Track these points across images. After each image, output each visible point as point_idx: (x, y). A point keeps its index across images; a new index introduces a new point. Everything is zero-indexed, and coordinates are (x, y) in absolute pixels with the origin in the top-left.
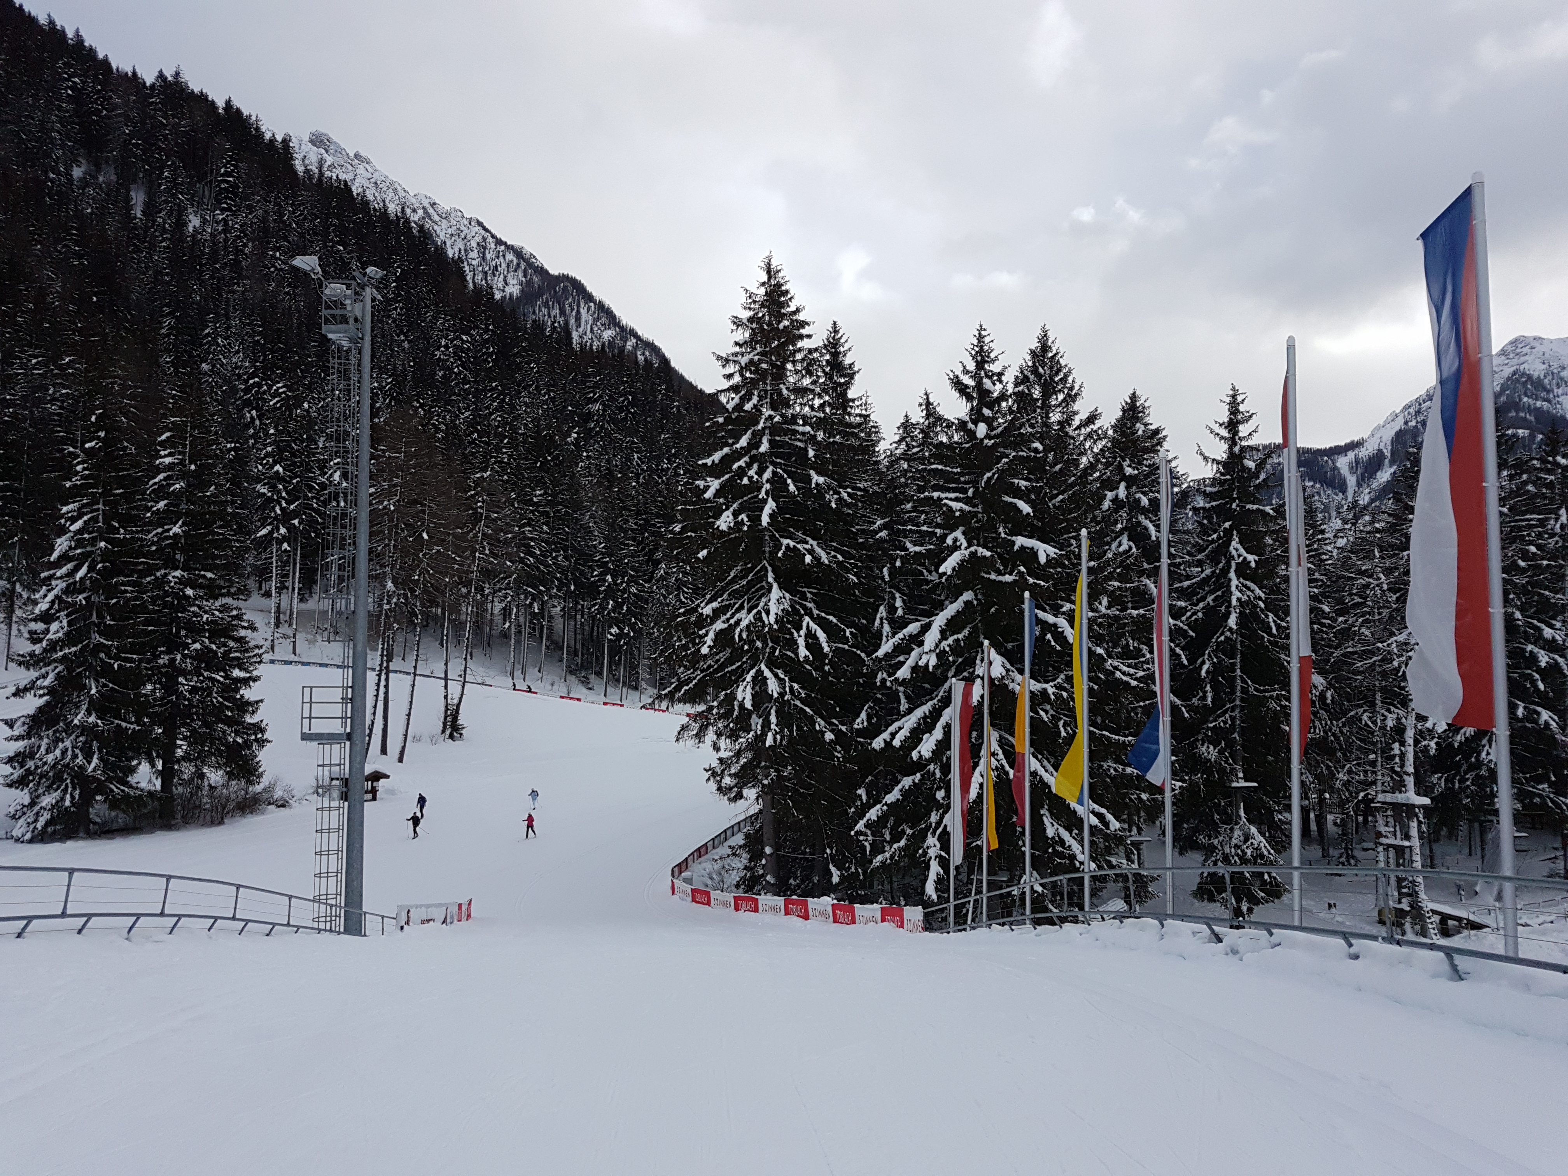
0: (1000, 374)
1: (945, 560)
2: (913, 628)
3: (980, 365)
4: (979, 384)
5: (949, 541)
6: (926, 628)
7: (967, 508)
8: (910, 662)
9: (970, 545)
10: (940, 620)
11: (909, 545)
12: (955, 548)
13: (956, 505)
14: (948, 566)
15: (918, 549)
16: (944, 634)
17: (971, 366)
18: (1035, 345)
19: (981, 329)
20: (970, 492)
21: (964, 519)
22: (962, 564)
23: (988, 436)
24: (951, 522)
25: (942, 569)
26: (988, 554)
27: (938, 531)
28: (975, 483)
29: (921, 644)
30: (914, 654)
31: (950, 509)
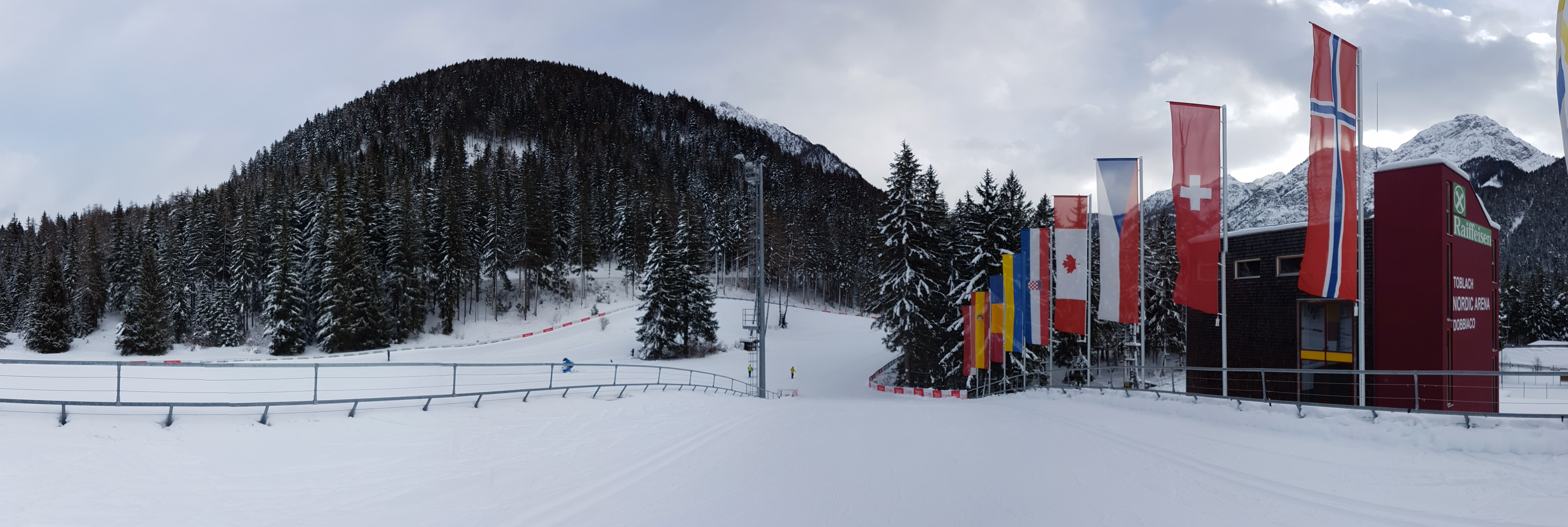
0: (995, 187)
1: (974, 258)
2: (963, 284)
3: (988, 184)
4: (987, 191)
5: (976, 251)
6: (967, 284)
7: (982, 238)
8: (961, 298)
9: (984, 252)
10: (972, 281)
11: (961, 252)
12: (978, 253)
13: (978, 237)
14: (975, 260)
15: (964, 253)
16: (974, 287)
17: (984, 184)
18: (1009, 177)
19: (988, 170)
20: (984, 232)
21: (982, 241)
22: (981, 260)
23: (990, 211)
24: (976, 243)
25: (973, 262)
26: (990, 255)
27: (972, 247)
28: (986, 228)
29: (965, 290)
30: (963, 294)
31: (976, 238)
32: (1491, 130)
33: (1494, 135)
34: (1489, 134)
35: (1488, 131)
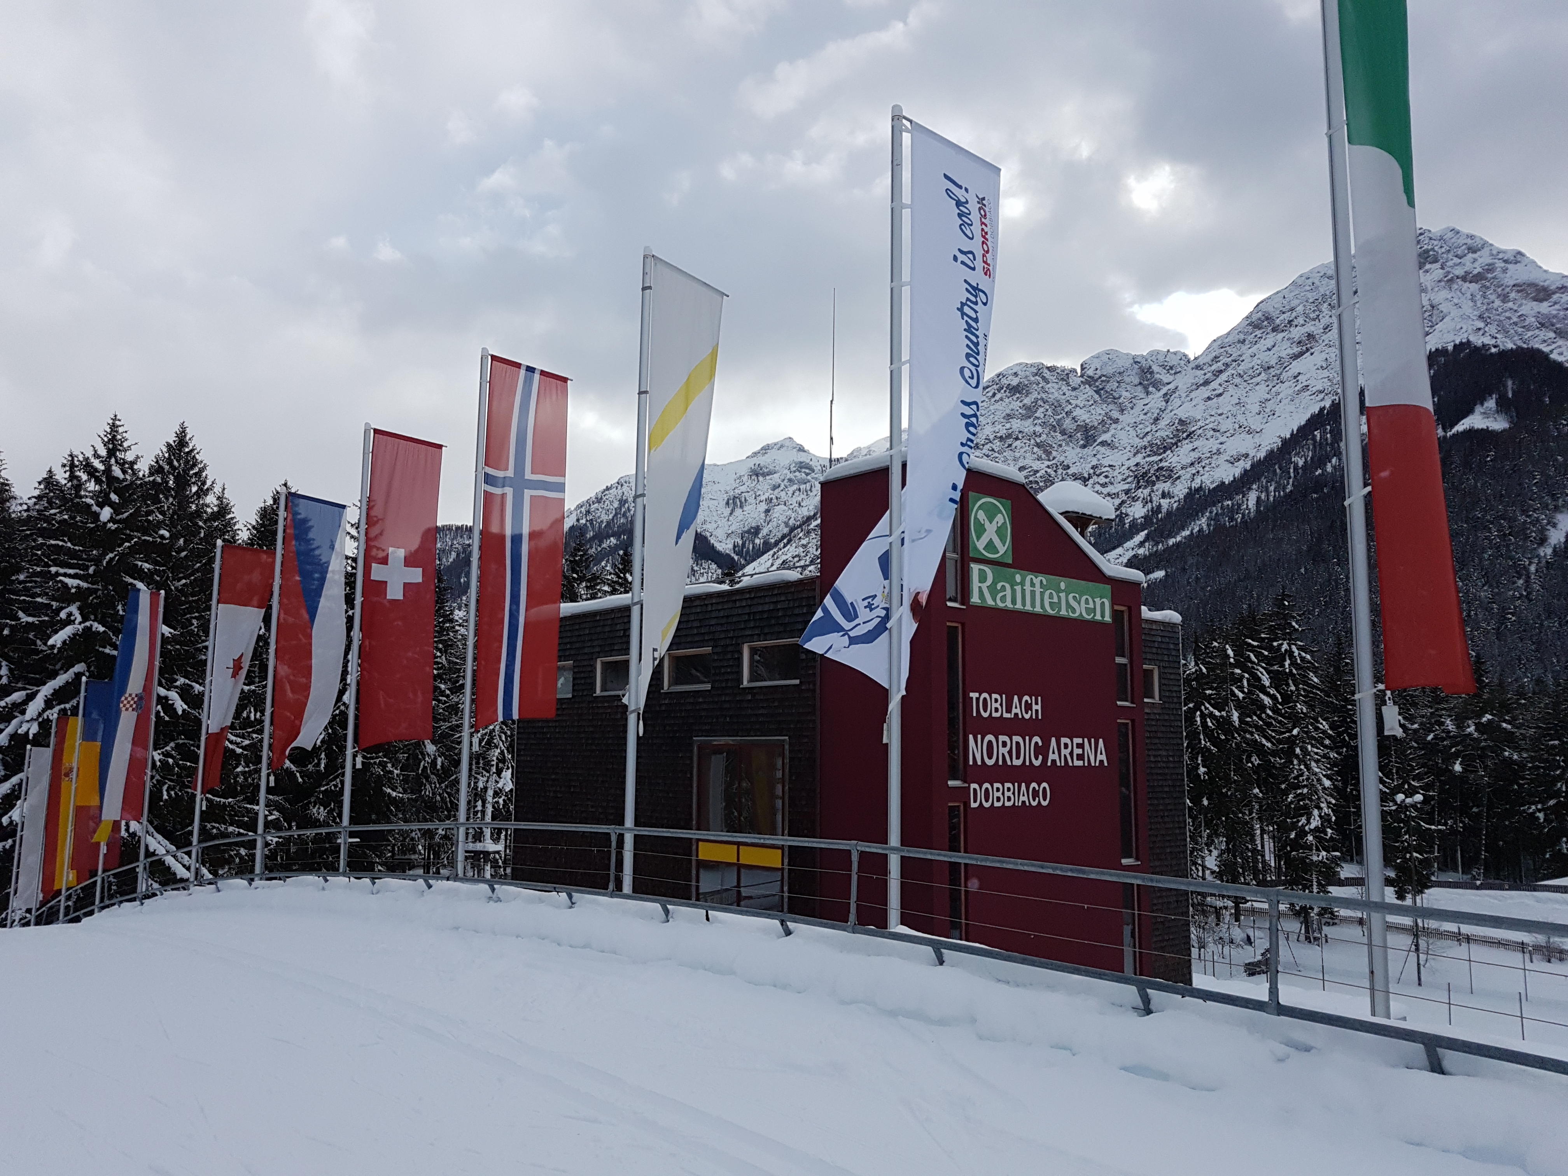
0: (132, 463)
1: (56, 632)
2: (17, 696)
3: (111, 453)
4: (108, 470)
5: (63, 615)
6: (31, 697)
7: (85, 585)
8: (10, 730)
9: (85, 619)
10: (46, 690)
11: (21, 614)
12: (69, 621)
13: (70, 582)
14: (58, 639)
15: (30, 619)
16: (49, 704)
17: (103, 452)
18: (172, 439)
19: (115, 418)
20: (91, 570)
21: (80, 595)
22: (73, 638)
23: (111, 520)
24: (65, 596)
25: (51, 642)
26: (101, 629)
27: (55, 604)
28: (97, 561)
29: (23, 712)
30: (14, 722)
31: (65, 585)
32: (1468, 267)
33: (1477, 278)
34: (1464, 279)
35: (1459, 271)
